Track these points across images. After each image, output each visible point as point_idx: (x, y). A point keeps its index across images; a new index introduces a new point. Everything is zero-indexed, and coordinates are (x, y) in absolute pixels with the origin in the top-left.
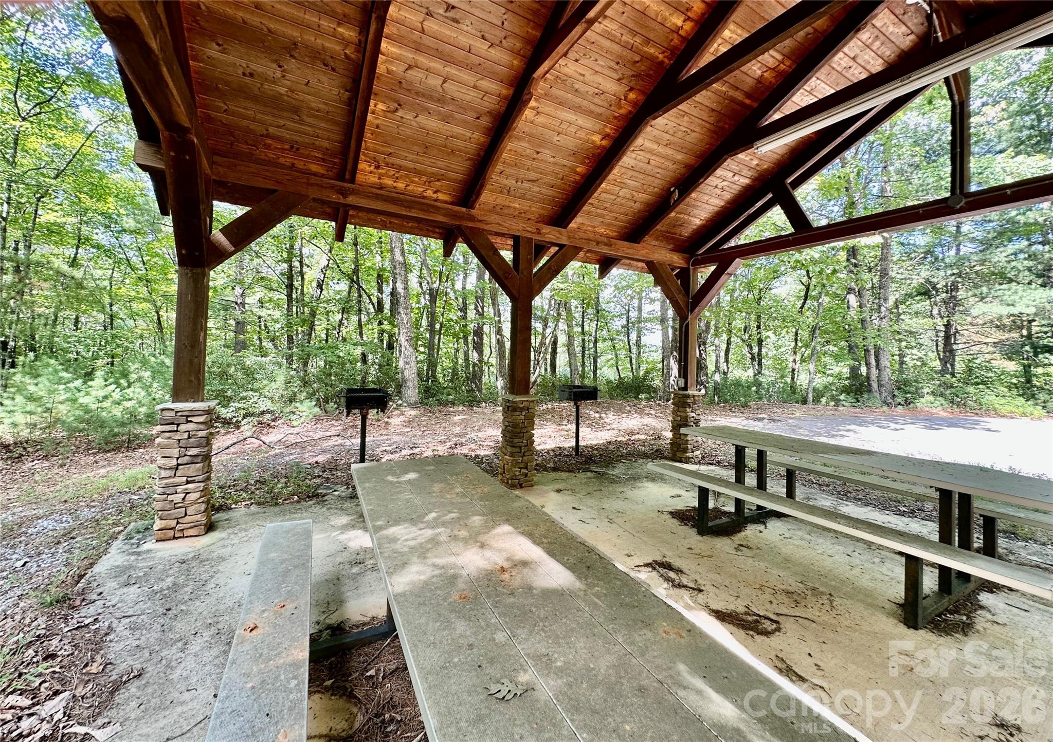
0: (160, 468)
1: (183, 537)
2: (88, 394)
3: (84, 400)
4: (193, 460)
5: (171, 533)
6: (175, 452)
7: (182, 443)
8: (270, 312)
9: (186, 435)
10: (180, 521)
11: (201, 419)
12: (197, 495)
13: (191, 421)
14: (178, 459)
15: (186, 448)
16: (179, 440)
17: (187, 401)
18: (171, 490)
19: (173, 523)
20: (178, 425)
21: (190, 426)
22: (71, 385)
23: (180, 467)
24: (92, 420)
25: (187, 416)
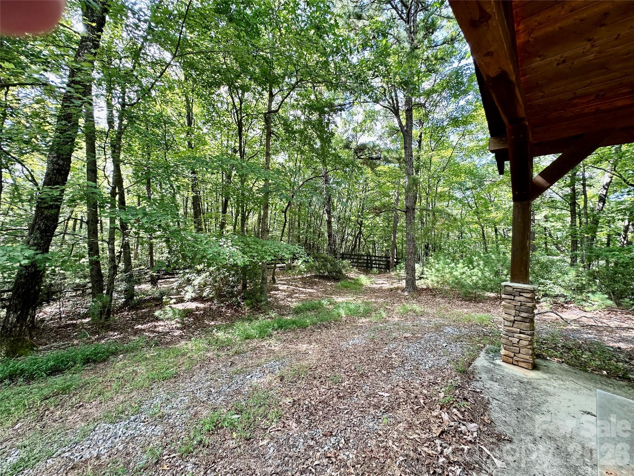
0: (504, 319)
1: (518, 365)
2: (456, 270)
3: (455, 273)
4: (524, 320)
5: (511, 360)
6: (513, 312)
7: (517, 308)
8: (553, 224)
9: (519, 304)
10: (516, 355)
11: (529, 295)
12: (527, 343)
13: (522, 296)
14: (514, 317)
15: (520, 311)
16: (515, 306)
17: (519, 283)
18: (511, 334)
19: (512, 355)
20: (514, 296)
21: (522, 299)
22: (450, 266)
23: (516, 322)
24: (459, 283)
25: (520, 292)
